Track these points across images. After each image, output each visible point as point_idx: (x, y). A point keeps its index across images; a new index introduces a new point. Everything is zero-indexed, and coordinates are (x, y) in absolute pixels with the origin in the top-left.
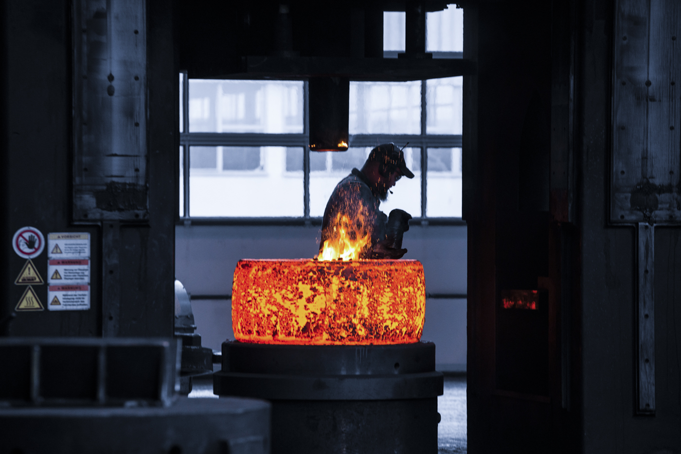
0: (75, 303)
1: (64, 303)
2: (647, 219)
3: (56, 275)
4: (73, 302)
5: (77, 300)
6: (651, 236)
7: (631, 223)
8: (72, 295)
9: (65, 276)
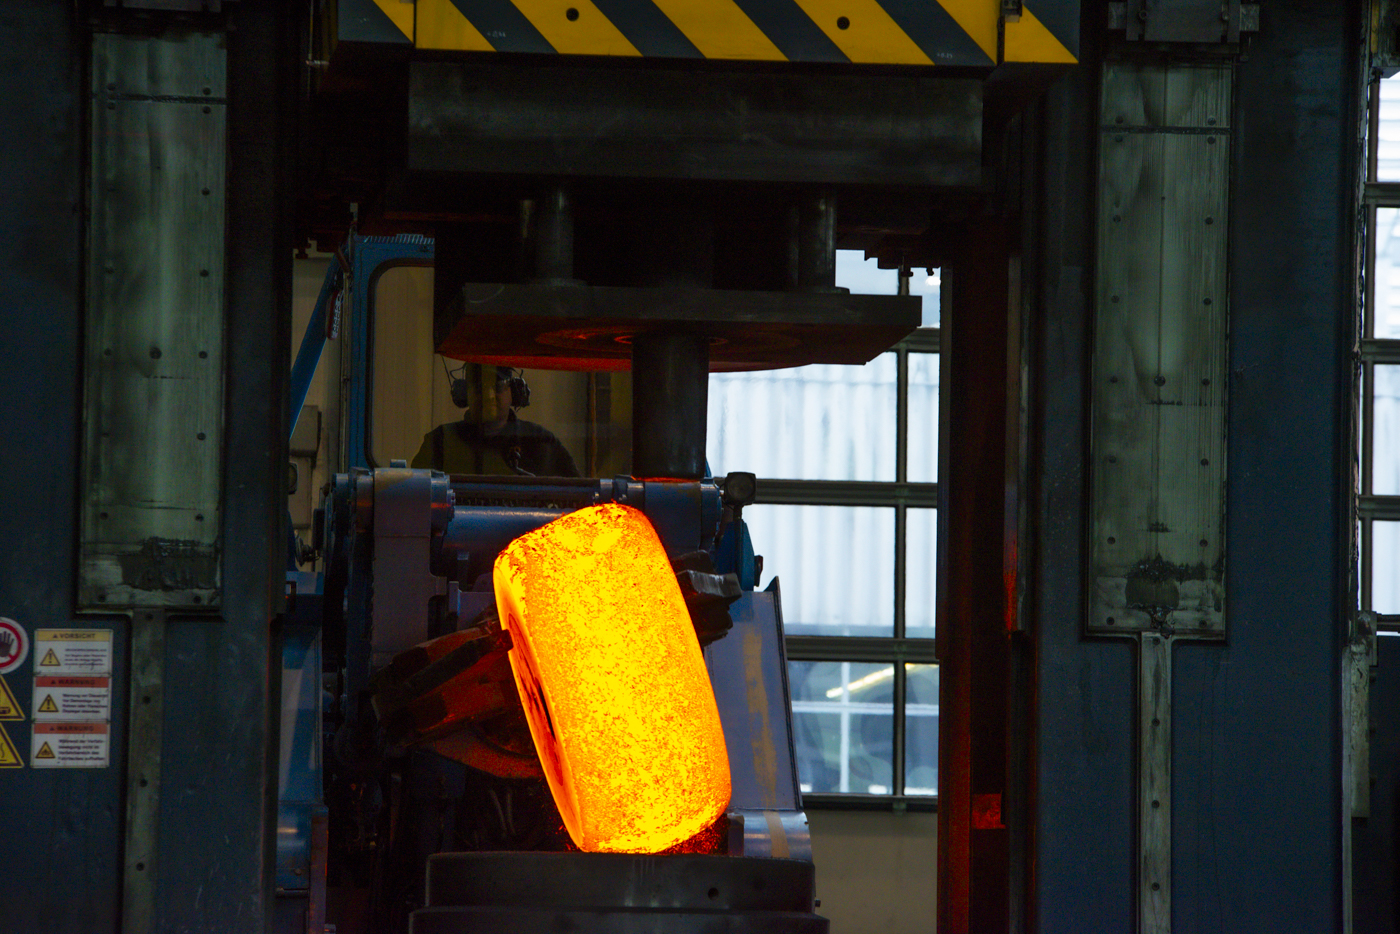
0: (80, 756)
1: (61, 756)
2: (1158, 625)
3: (49, 704)
4: (78, 753)
5: (85, 750)
6: (1164, 658)
7: (1128, 633)
8: (76, 742)
9: (64, 706)
